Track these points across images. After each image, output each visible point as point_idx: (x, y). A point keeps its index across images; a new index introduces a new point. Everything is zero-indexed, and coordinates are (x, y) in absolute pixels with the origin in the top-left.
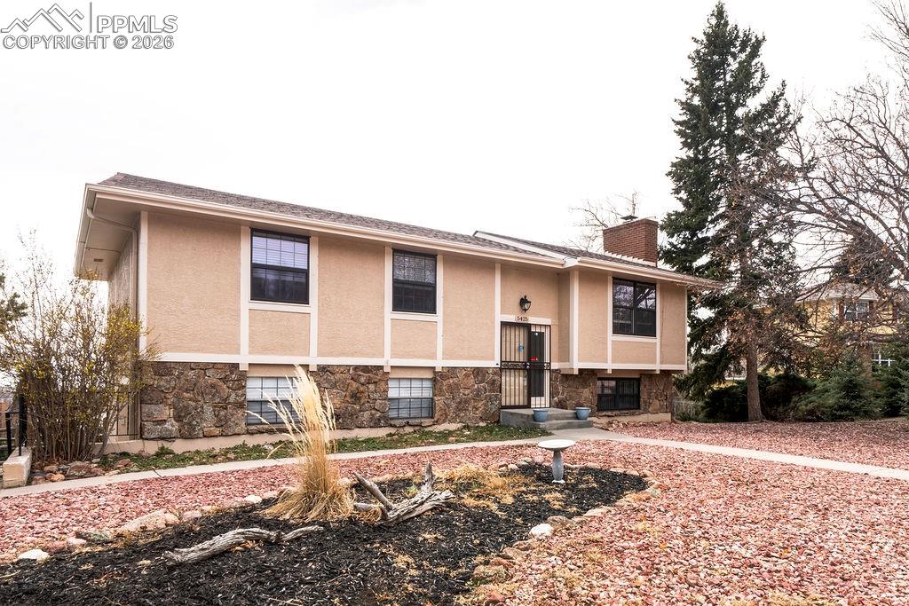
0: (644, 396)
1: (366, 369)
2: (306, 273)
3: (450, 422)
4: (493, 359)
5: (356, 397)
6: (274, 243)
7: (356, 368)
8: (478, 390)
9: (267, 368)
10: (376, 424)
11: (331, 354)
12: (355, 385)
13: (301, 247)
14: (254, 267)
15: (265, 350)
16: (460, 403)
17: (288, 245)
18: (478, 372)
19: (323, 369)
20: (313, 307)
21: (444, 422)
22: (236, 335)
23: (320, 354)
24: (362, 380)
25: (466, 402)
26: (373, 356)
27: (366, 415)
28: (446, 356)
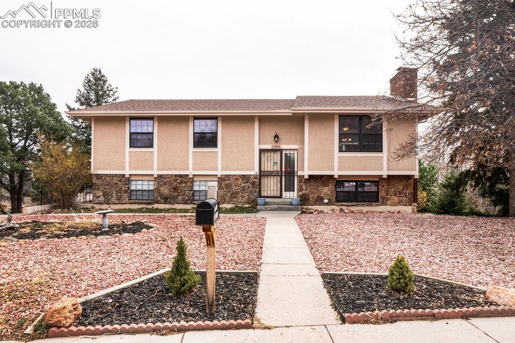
0: (382, 193)
1: (180, 176)
2: (152, 133)
3: (227, 203)
4: (254, 170)
5: (175, 189)
6: (139, 122)
7: (176, 176)
8: (244, 187)
9: (138, 176)
10: (186, 203)
11: (163, 170)
12: (175, 183)
13: (150, 122)
14: (131, 134)
15: (136, 169)
16: (233, 194)
17: (145, 122)
18: (244, 177)
19: (160, 176)
20: (155, 149)
21: (224, 203)
22: (124, 162)
23: (158, 170)
24: (178, 181)
25: (236, 193)
26: (184, 170)
27: (181, 198)
28: (223, 169)
